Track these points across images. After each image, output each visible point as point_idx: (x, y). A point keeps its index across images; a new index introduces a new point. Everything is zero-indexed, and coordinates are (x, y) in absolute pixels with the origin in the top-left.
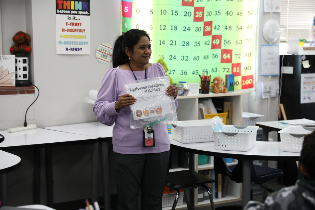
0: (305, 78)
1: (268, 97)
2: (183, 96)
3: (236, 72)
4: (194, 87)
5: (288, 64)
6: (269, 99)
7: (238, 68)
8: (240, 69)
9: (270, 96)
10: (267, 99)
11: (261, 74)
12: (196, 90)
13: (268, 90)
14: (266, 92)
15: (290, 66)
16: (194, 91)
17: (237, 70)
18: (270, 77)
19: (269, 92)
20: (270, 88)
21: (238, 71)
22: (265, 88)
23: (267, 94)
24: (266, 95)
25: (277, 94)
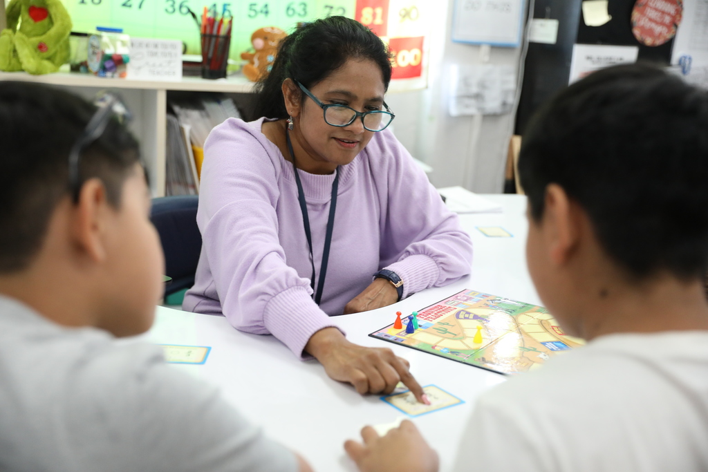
0: (589, 58)
1: (472, 111)
2: (105, 77)
3: (372, 24)
4: (160, 50)
5: (548, 10)
6: (478, 119)
7: (379, 11)
8: (384, 16)
9: (480, 109)
10: (471, 117)
11: (457, 38)
12: (169, 62)
13: (474, 90)
14: (469, 97)
15: (552, 17)
16: (161, 65)
17: (374, 15)
18: (485, 49)
19: (478, 97)
20: (483, 85)
21: (378, 21)
22: (465, 81)
23: (472, 102)
24: (467, 106)
25: (504, 104)
